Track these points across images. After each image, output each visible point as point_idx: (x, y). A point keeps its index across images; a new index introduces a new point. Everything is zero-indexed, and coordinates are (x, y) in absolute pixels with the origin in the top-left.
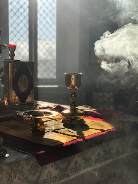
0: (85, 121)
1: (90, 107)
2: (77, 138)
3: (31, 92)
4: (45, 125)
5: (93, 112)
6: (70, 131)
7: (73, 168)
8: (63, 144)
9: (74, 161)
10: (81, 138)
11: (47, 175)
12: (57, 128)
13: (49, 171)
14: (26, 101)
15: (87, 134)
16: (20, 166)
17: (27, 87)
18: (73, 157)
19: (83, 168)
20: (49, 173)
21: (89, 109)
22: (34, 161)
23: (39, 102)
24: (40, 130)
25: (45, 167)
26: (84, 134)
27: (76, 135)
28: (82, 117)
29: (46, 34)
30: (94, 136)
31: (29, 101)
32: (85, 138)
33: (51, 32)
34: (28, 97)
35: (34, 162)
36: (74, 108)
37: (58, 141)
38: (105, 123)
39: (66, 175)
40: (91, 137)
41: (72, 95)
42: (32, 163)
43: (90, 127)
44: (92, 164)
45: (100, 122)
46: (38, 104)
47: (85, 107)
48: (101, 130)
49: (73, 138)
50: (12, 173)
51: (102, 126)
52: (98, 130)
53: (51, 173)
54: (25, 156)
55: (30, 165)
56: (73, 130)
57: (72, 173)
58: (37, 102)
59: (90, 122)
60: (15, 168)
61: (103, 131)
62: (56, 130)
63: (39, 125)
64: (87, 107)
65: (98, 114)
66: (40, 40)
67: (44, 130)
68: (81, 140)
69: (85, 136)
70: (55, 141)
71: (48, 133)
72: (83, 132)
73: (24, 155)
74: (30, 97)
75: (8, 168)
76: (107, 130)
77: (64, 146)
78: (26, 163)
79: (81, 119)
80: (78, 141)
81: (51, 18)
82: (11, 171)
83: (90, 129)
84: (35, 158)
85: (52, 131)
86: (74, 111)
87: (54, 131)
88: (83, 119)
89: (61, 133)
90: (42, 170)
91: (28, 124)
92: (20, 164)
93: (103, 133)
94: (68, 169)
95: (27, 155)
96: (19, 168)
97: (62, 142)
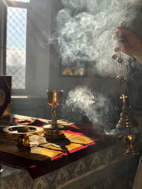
0: (65, 135)
1: (67, 121)
2: (62, 152)
3: (8, 106)
4: (29, 140)
5: (72, 126)
6: (53, 145)
7: (59, 180)
8: (50, 158)
9: (60, 174)
10: (66, 152)
11: (37, 187)
12: (41, 143)
13: (39, 184)
14: (3, 114)
15: (70, 148)
16: (16, 180)
17: (4, 101)
18: (59, 171)
19: (67, 179)
20: (39, 185)
21: (66, 123)
22: (27, 174)
23: (16, 116)
24: (25, 145)
25: (36, 180)
26: (67, 149)
27: (60, 149)
28: (63, 132)
29: (15, 44)
30: (77, 150)
31: (6, 114)
32: (70, 152)
33: (20, 42)
34: (5, 111)
35: (27, 176)
36: (55, 123)
37: (45, 156)
38: (84, 137)
39: (53, 187)
40: (75, 151)
41: (53, 111)
42: (26, 176)
43: (71, 141)
44: (75, 176)
45: (80, 136)
46: (15, 117)
47: (63, 120)
48: (82, 144)
49: (58, 153)
50: (9, 187)
51: (82, 140)
52: (80, 145)
53: (41, 185)
54: (19, 171)
55: (24, 178)
56: (56, 144)
57: (58, 185)
58: (14, 116)
59: (70, 136)
60: (11, 181)
61: (84, 145)
62: (41, 145)
63: (24, 140)
64: (64, 121)
65: (77, 128)
66: (9, 49)
67: (29, 145)
68: (66, 154)
69: (69, 150)
70: (42, 156)
71: (33, 148)
72: (66, 146)
73: (17, 169)
74: (7, 110)
75: (6, 182)
76: (88, 144)
77: (52, 160)
78: (21, 177)
79: (62, 133)
80: (63, 155)
81: (20, 28)
82: (8, 185)
83: (72, 144)
84: (28, 172)
85: (38, 146)
86: (55, 126)
87: (39, 146)
88: (63, 134)
89: (46, 148)
90: (34, 183)
91: (12, 139)
92: (16, 178)
93: (85, 147)
94: (55, 181)
95: (21, 170)
96: (15, 182)
97: (49, 157)
